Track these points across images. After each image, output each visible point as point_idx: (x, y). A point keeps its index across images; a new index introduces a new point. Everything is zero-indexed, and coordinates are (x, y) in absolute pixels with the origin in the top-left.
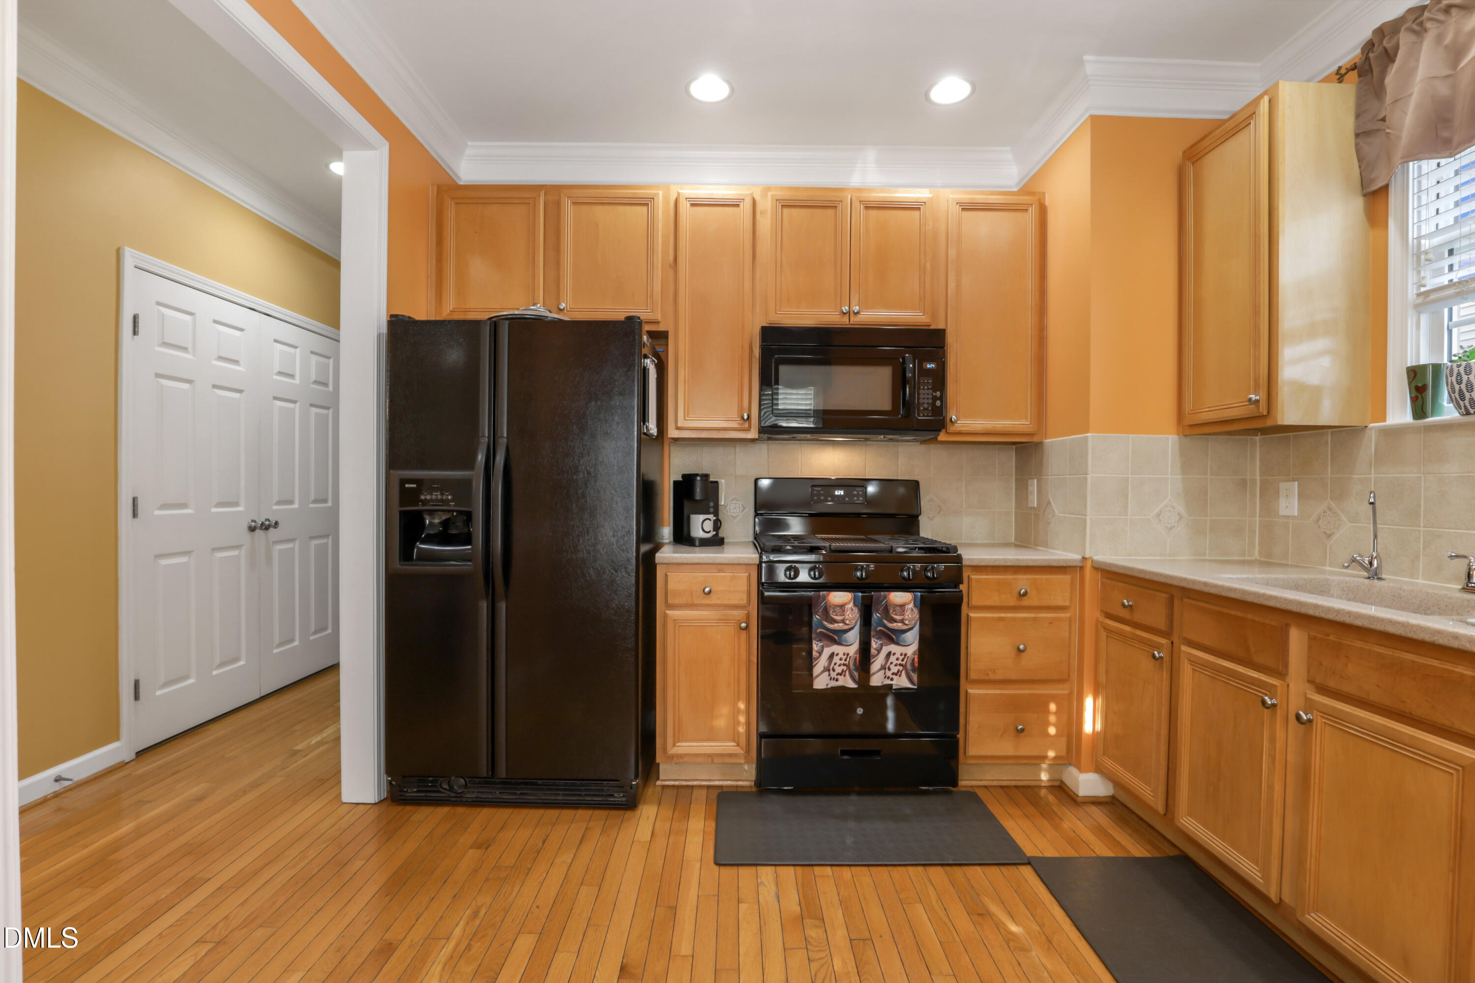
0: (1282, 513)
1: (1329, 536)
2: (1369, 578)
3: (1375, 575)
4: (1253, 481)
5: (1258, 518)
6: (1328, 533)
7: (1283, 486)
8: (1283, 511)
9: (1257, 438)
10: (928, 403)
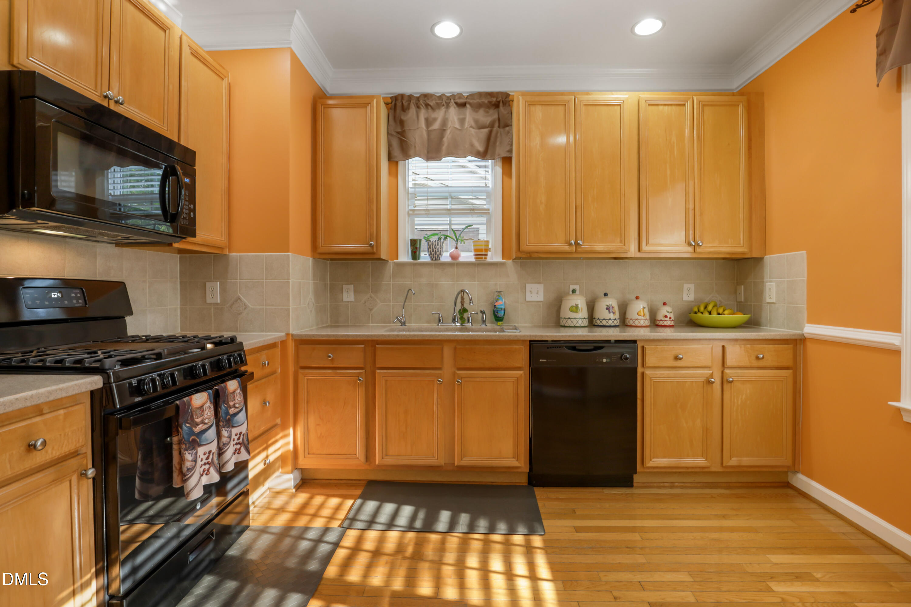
0: (344, 300)
1: (371, 310)
2: (402, 325)
3: (403, 324)
4: (328, 283)
5: (329, 304)
6: (371, 308)
7: (345, 287)
8: (345, 299)
9: (328, 262)
10: (186, 213)
